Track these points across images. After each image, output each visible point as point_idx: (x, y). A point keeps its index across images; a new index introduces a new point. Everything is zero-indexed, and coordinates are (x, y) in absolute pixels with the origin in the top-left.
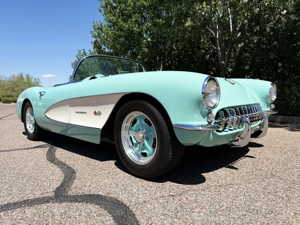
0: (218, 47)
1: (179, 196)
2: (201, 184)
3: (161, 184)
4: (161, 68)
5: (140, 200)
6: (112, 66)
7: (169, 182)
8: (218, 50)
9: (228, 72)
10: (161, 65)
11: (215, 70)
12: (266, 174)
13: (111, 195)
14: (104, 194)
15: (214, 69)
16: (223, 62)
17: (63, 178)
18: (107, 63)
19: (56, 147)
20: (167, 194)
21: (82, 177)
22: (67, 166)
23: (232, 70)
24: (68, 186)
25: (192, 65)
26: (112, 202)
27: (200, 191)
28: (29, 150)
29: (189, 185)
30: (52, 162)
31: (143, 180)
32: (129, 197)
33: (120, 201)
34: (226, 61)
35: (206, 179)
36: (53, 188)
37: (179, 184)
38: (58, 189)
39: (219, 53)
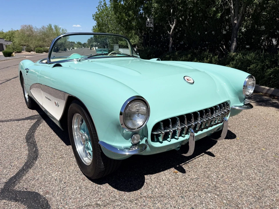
0: (231, 5)
1: (104, 206)
2: (135, 192)
3: (99, 185)
4: (174, 23)
5: (67, 206)
6: (127, 19)
7: (107, 184)
8: (231, 8)
9: (242, 31)
10: (175, 20)
11: (228, 29)
12: (209, 185)
13: (47, 196)
14: (41, 193)
15: (227, 27)
16: (236, 22)
17: (24, 164)
18: (122, 16)
19: (43, 120)
20: (95, 202)
21: (39, 165)
22: (36, 148)
23: (245, 30)
24: (20, 177)
25: (205, 22)
26: (42, 206)
27: (127, 202)
28: (20, 122)
29: (123, 192)
30: (27, 142)
31: (86, 178)
32: (60, 201)
33: (49, 205)
34: (239, 20)
35: (145, 183)
36: (7, 178)
37: (114, 189)
38: (11, 179)
39: (232, 11)
